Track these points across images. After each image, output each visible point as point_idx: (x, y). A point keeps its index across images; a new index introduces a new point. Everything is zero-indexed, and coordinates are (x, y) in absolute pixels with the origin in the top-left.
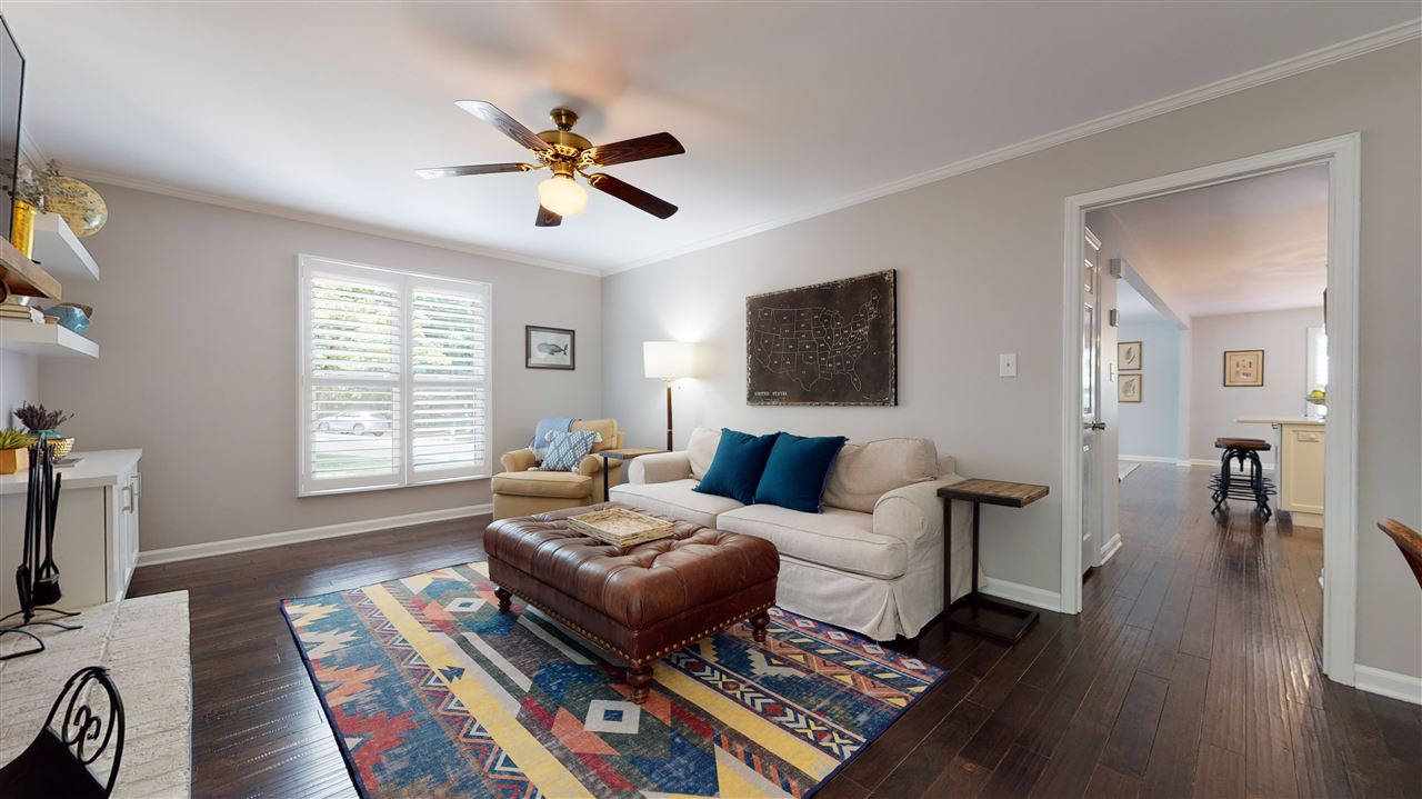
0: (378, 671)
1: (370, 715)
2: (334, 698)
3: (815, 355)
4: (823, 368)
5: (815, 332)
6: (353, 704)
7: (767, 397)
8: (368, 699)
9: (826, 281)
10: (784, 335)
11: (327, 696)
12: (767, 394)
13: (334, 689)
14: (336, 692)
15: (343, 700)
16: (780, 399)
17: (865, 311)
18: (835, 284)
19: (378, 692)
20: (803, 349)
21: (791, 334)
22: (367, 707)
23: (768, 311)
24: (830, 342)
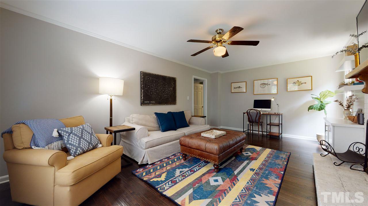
0: (264, 180)
1: (275, 174)
2: (278, 182)
3: (162, 92)
4: (163, 96)
5: (162, 87)
6: (276, 178)
7: (149, 103)
8: (272, 177)
9: (164, 75)
10: (154, 86)
11: (279, 183)
12: (149, 102)
13: (277, 184)
14: (277, 183)
15: (277, 180)
16: (153, 103)
17: (172, 84)
18: (166, 77)
19: (269, 176)
20: (159, 91)
21: (156, 86)
22: (274, 175)
23: (149, 78)
24: (165, 90)
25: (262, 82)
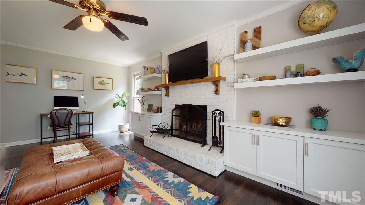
25: (65, 74)
